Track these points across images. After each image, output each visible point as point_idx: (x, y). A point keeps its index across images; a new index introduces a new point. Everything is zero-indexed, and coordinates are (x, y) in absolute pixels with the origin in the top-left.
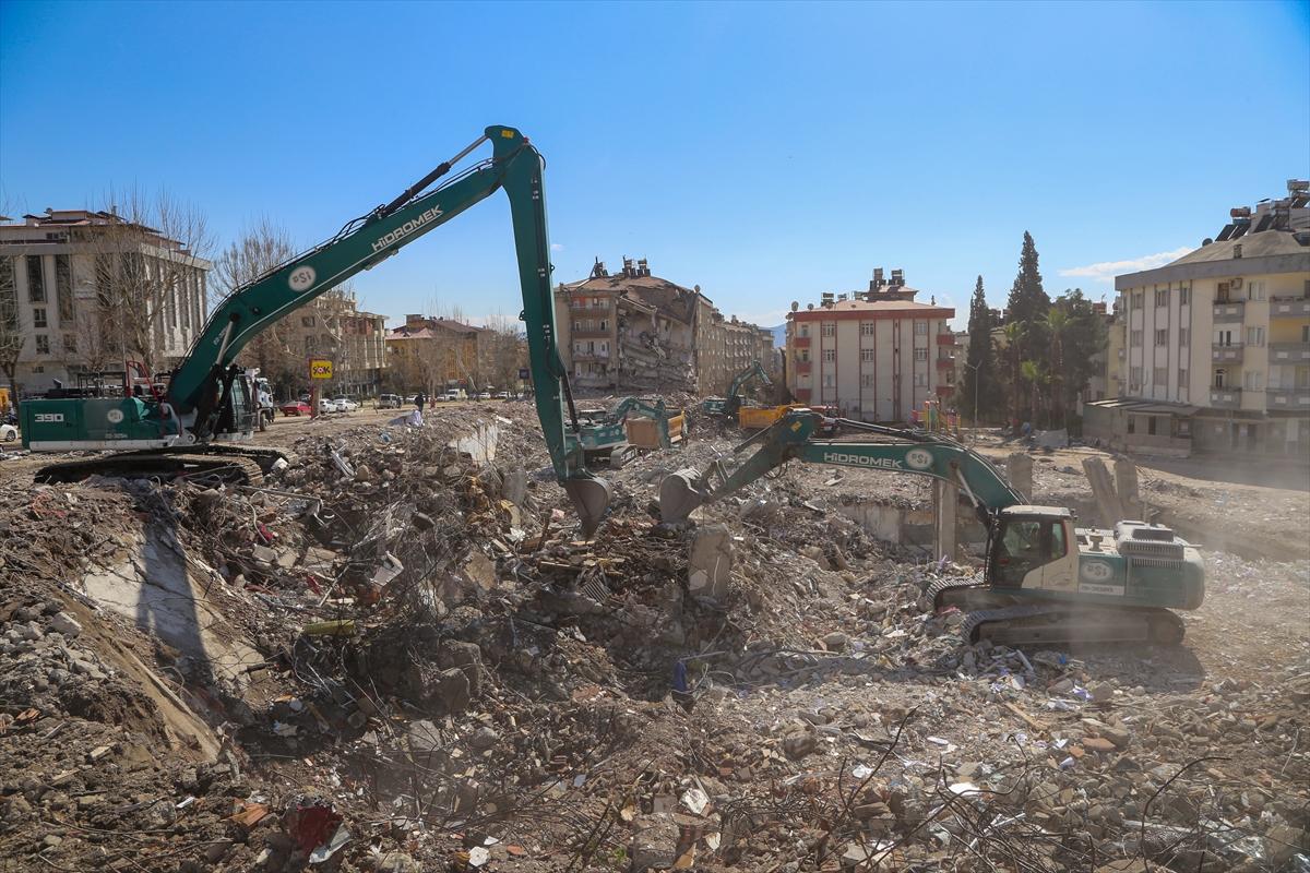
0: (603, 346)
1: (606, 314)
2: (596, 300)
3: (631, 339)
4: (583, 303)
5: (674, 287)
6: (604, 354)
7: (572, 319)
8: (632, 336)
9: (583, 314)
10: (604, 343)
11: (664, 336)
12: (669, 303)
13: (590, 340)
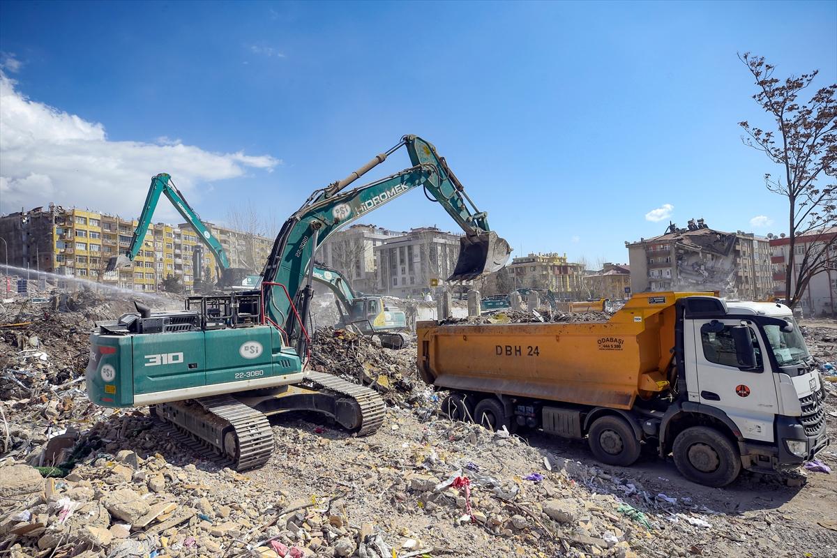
0: (668, 272)
1: (669, 253)
2: (662, 246)
3: (687, 268)
4: (655, 249)
5: (716, 233)
6: (669, 277)
7: (648, 258)
8: (687, 265)
9: (655, 254)
10: (668, 270)
11: (710, 264)
12: (712, 244)
13: (660, 269)
